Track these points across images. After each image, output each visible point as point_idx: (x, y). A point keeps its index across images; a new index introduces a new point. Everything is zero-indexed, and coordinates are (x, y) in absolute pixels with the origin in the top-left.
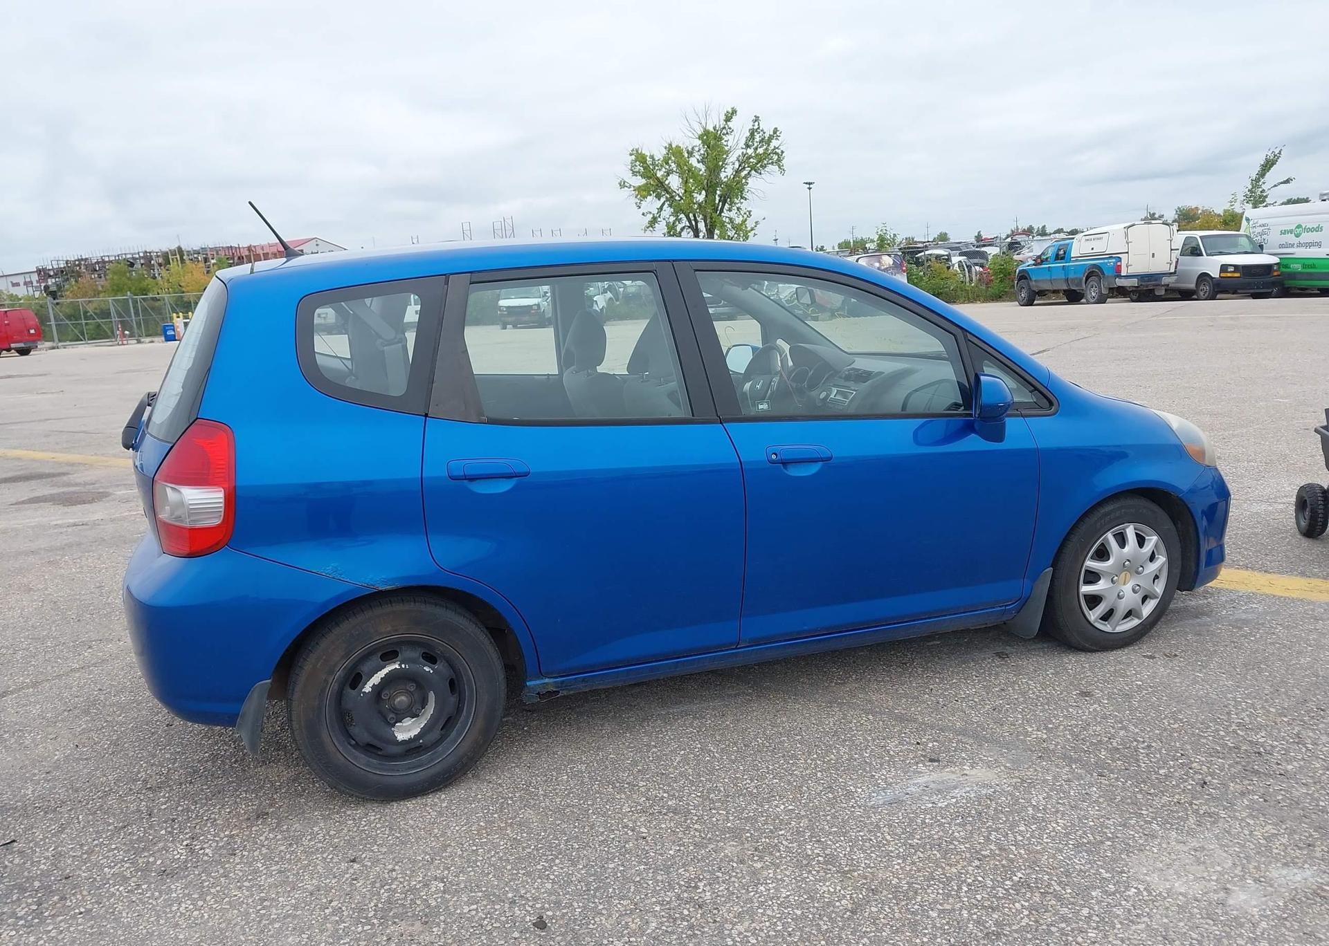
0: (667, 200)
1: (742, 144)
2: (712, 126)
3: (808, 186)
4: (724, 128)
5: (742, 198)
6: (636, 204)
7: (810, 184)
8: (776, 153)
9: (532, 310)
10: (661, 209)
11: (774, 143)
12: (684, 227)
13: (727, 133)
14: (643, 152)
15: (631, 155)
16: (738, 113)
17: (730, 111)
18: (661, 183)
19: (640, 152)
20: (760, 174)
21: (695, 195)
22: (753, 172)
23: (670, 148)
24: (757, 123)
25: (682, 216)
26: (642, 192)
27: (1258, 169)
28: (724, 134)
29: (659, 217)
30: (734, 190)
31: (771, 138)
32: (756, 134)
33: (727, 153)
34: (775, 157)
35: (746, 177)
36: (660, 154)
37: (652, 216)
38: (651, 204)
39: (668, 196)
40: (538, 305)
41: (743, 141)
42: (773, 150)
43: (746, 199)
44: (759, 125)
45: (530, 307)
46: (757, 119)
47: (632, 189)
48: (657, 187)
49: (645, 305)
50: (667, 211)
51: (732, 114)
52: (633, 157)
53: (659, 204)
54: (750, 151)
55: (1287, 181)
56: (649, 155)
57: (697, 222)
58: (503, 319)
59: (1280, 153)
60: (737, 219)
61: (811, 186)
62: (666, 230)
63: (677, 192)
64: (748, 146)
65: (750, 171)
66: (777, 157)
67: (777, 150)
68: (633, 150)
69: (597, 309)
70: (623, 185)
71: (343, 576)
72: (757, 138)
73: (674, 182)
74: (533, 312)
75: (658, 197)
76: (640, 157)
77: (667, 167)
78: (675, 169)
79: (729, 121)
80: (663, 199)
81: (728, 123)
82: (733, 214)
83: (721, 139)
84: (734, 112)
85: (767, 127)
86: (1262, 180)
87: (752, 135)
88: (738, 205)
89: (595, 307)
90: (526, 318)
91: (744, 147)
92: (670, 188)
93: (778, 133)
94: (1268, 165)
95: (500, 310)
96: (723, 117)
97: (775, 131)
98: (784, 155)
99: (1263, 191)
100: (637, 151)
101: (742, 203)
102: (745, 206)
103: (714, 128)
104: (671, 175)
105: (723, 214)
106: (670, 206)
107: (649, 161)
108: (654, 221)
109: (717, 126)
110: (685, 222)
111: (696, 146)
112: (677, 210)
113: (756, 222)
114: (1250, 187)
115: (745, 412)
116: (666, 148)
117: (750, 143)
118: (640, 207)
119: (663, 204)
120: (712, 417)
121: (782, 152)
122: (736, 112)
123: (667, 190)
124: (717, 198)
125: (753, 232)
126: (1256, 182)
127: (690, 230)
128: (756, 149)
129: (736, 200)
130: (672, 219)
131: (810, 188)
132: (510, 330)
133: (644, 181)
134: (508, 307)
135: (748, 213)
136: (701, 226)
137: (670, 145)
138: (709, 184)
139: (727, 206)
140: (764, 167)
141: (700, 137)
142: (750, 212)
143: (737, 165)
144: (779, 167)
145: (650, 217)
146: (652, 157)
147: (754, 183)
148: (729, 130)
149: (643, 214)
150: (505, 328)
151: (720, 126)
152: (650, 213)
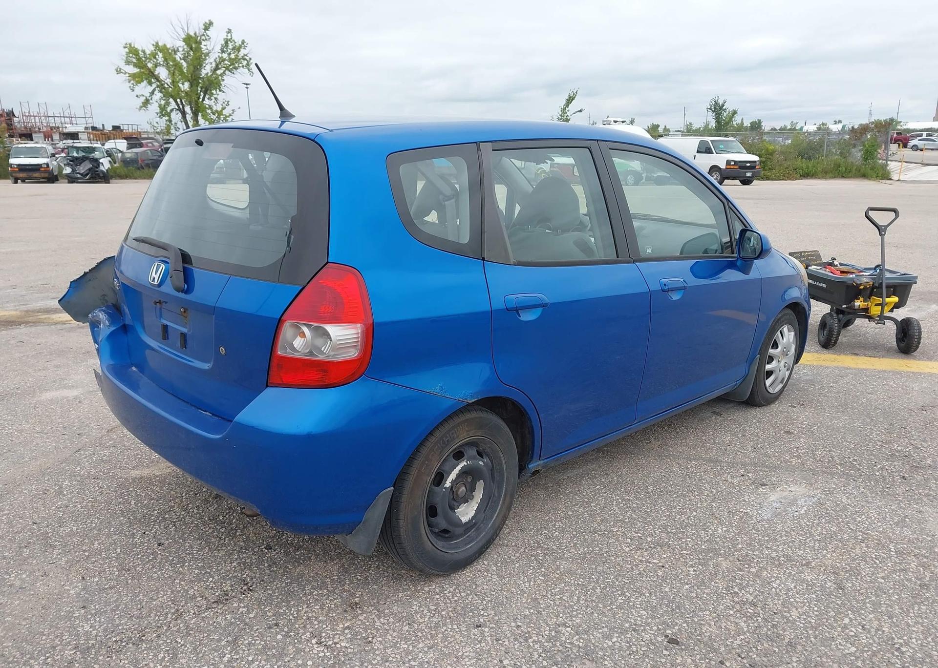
0: (158, 86)
1: (218, 48)
2: (194, 32)
3: (246, 86)
4: (204, 35)
5: (220, 91)
6: (130, 87)
7: (247, 84)
8: (245, 59)
9: (42, 168)
10: (152, 93)
11: (243, 52)
12: (173, 110)
13: (206, 39)
14: (136, 47)
15: (125, 47)
16: (214, 25)
17: (208, 22)
18: (152, 73)
19: (133, 46)
20: (234, 73)
21: (180, 85)
22: (227, 72)
23: (157, 45)
24: (229, 35)
25: (171, 100)
26: (136, 79)
27: (564, 102)
28: (203, 40)
29: (151, 99)
30: (212, 85)
31: (240, 47)
32: (229, 42)
33: (207, 54)
34: (245, 63)
35: (222, 75)
36: (149, 49)
37: (145, 98)
38: (144, 89)
39: (158, 83)
40: (47, 164)
41: (219, 47)
42: (243, 57)
43: (223, 92)
44: (231, 36)
45: (39, 165)
46: (229, 31)
47: (127, 75)
48: (150, 76)
49: (143, 169)
50: (158, 95)
51: (210, 25)
52: (127, 50)
53: (150, 89)
54: (225, 56)
55: (580, 111)
56: (141, 49)
57: (183, 106)
58: (14, 174)
59: (576, 93)
60: (214, 106)
61: (248, 86)
62: (158, 110)
63: (166, 82)
64: (223, 51)
65: (225, 71)
66: (246, 62)
67: (246, 57)
68: (126, 44)
69: (104, 170)
70: (119, 71)
71: (447, 393)
72: (230, 47)
73: (163, 73)
74: (43, 169)
75: (150, 84)
76: (133, 51)
77: (155, 61)
78: (162, 63)
79: (207, 30)
80: (154, 86)
81: (207, 31)
82: (212, 103)
83: (201, 43)
84: (211, 23)
85: (237, 39)
86: (567, 109)
87: (226, 43)
88: (216, 96)
89: (101, 168)
90: (36, 175)
91: (220, 51)
92: (159, 77)
93: (245, 44)
94: (570, 100)
95: (11, 167)
96: (202, 27)
97: (243, 42)
98: (251, 61)
99: (567, 116)
100: (130, 45)
101: (218, 95)
102: (221, 96)
103: (195, 34)
104: (158, 67)
105: (204, 102)
106: (161, 91)
107: (141, 54)
108: (146, 103)
109: (197, 33)
110: (173, 105)
111: (180, 47)
112: (167, 95)
113: (233, 110)
114: (561, 113)
115: (643, 255)
116: (153, 45)
117: (225, 49)
118: (133, 91)
119: (154, 90)
120: (627, 259)
121: (250, 59)
122: (212, 23)
123: (157, 79)
124: (199, 89)
125: (231, 117)
126: (563, 110)
127: (178, 112)
128: (230, 54)
129: (214, 92)
130: (163, 102)
131: (247, 88)
132: (20, 185)
133: (136, 70)
134: (19, 165)
135: (226, 103)
136: (188, 109)
137: (157, 43)
138: (193, 78)
139: (207, 96)
140: (236, 68)
141: (184, 40)
142: (228, 102)
143: (214, 65)
144: (249, 70)
145: (143, 99)
146: (144, 52)
147: (229, 81)
148: (207, 37)
149: (137, 96)
150: (16, 182)
151: (199, 34)
152: (143, 96)
